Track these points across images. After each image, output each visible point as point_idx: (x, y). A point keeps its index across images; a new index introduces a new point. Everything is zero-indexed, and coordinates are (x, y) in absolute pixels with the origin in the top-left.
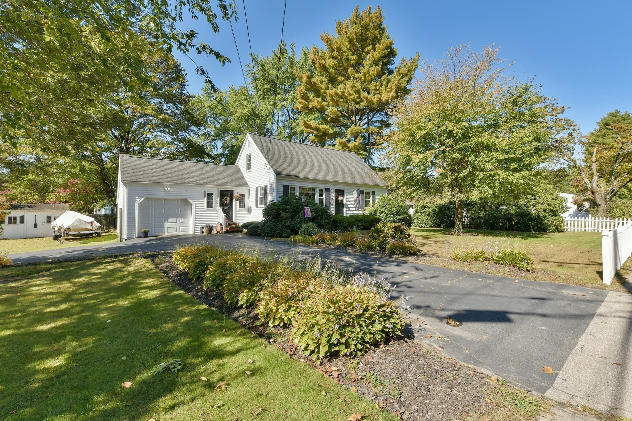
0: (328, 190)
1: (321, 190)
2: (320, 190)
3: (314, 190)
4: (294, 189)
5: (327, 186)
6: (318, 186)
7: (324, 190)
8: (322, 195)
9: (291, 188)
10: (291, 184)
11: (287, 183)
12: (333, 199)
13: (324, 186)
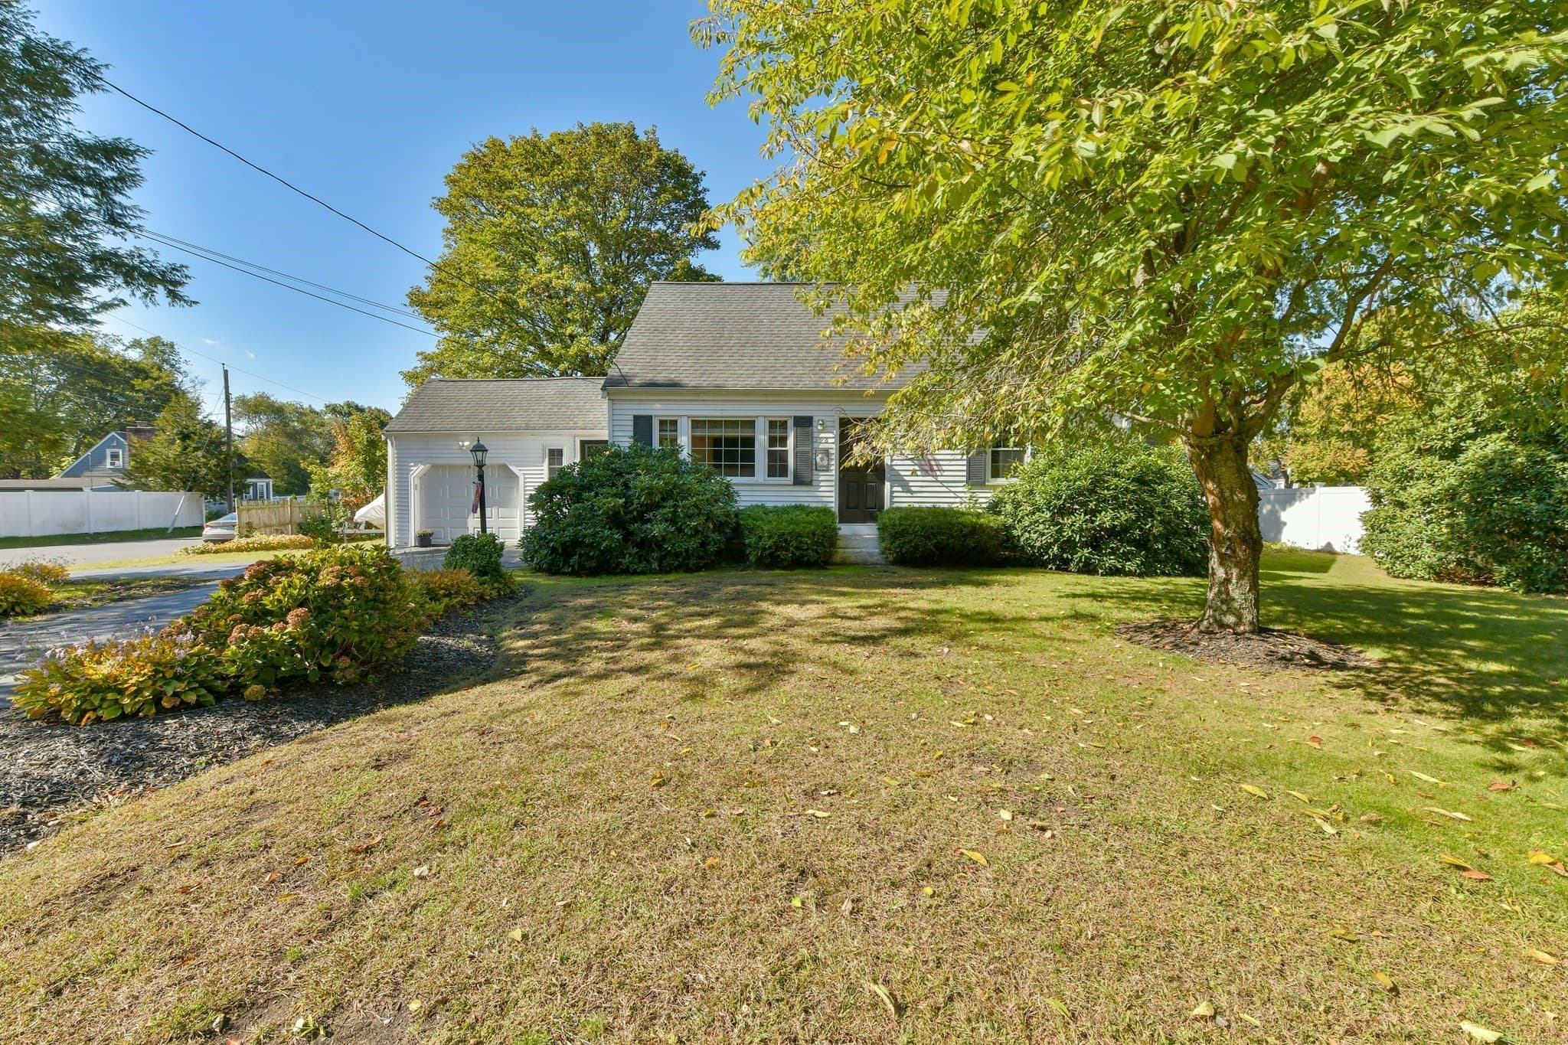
0: (804, 423)
1: (777, 427)
2: (772, 425)
3: (750, 424)
4: (669, 425)
5: (803, 411)
6: (762, 413)
7: (790, 423)
8: (783, 441)
9: (662, 423)
10: (658, 409)
11: (643, 410)
12: (827, 452)
13: (786, 411)
